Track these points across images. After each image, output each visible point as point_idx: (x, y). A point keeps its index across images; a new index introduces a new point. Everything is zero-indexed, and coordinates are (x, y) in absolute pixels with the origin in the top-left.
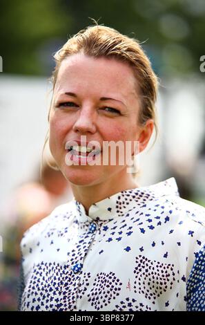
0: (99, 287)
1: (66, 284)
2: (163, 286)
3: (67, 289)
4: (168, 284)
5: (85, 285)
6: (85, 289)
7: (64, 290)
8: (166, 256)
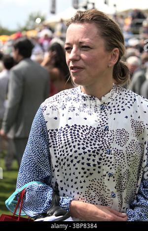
0: (119, 136)
1: (102, 137)
2: (140, 132)
3: (103, 139)
4: (142, 130)
5: (113, 136)
6: (114, 138)
7: (101, 139)
8: (139, 118)
